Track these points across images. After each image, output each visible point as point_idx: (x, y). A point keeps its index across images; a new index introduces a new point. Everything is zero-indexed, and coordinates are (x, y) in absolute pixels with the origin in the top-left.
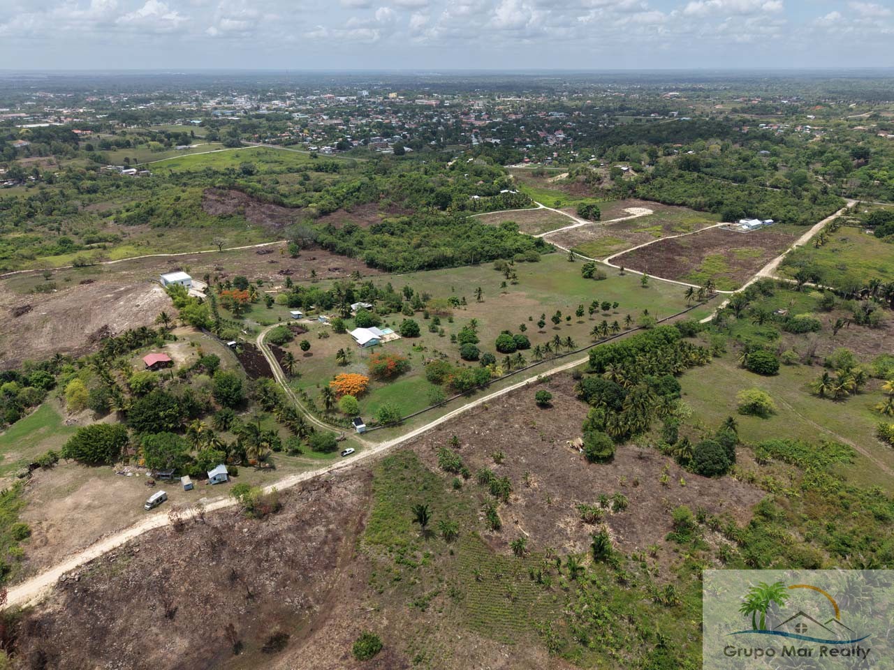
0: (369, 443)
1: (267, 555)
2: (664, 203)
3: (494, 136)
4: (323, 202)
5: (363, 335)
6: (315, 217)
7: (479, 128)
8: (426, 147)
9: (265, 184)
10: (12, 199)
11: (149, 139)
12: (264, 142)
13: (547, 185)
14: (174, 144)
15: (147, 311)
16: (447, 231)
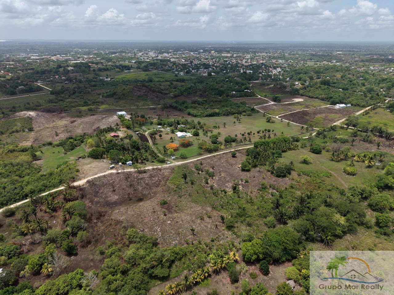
0: (175, 162)
1: (141, 182)
2: (309, 97)
3: (250, 69)
4: (176, 92)
5: (179, 134)
6: (173, 98)
7: (246, 66)
8: (221, 73)
9: (156, 86)
10: (68, 88)
11: (115, 68)
12: (158, 70)
13: (265, 89)
14: (124, 70)
15: (112, 123)
16: (220, 104)
